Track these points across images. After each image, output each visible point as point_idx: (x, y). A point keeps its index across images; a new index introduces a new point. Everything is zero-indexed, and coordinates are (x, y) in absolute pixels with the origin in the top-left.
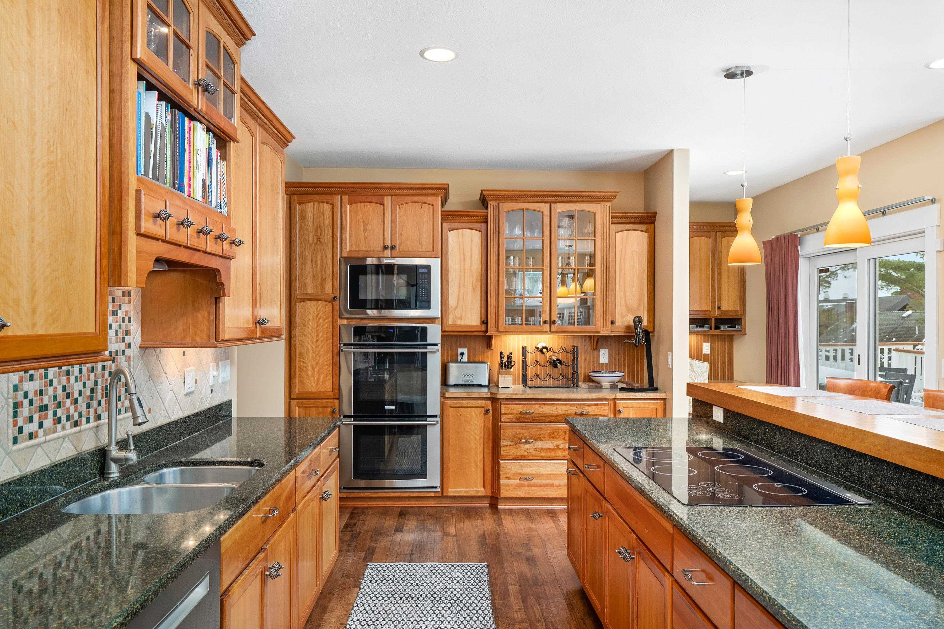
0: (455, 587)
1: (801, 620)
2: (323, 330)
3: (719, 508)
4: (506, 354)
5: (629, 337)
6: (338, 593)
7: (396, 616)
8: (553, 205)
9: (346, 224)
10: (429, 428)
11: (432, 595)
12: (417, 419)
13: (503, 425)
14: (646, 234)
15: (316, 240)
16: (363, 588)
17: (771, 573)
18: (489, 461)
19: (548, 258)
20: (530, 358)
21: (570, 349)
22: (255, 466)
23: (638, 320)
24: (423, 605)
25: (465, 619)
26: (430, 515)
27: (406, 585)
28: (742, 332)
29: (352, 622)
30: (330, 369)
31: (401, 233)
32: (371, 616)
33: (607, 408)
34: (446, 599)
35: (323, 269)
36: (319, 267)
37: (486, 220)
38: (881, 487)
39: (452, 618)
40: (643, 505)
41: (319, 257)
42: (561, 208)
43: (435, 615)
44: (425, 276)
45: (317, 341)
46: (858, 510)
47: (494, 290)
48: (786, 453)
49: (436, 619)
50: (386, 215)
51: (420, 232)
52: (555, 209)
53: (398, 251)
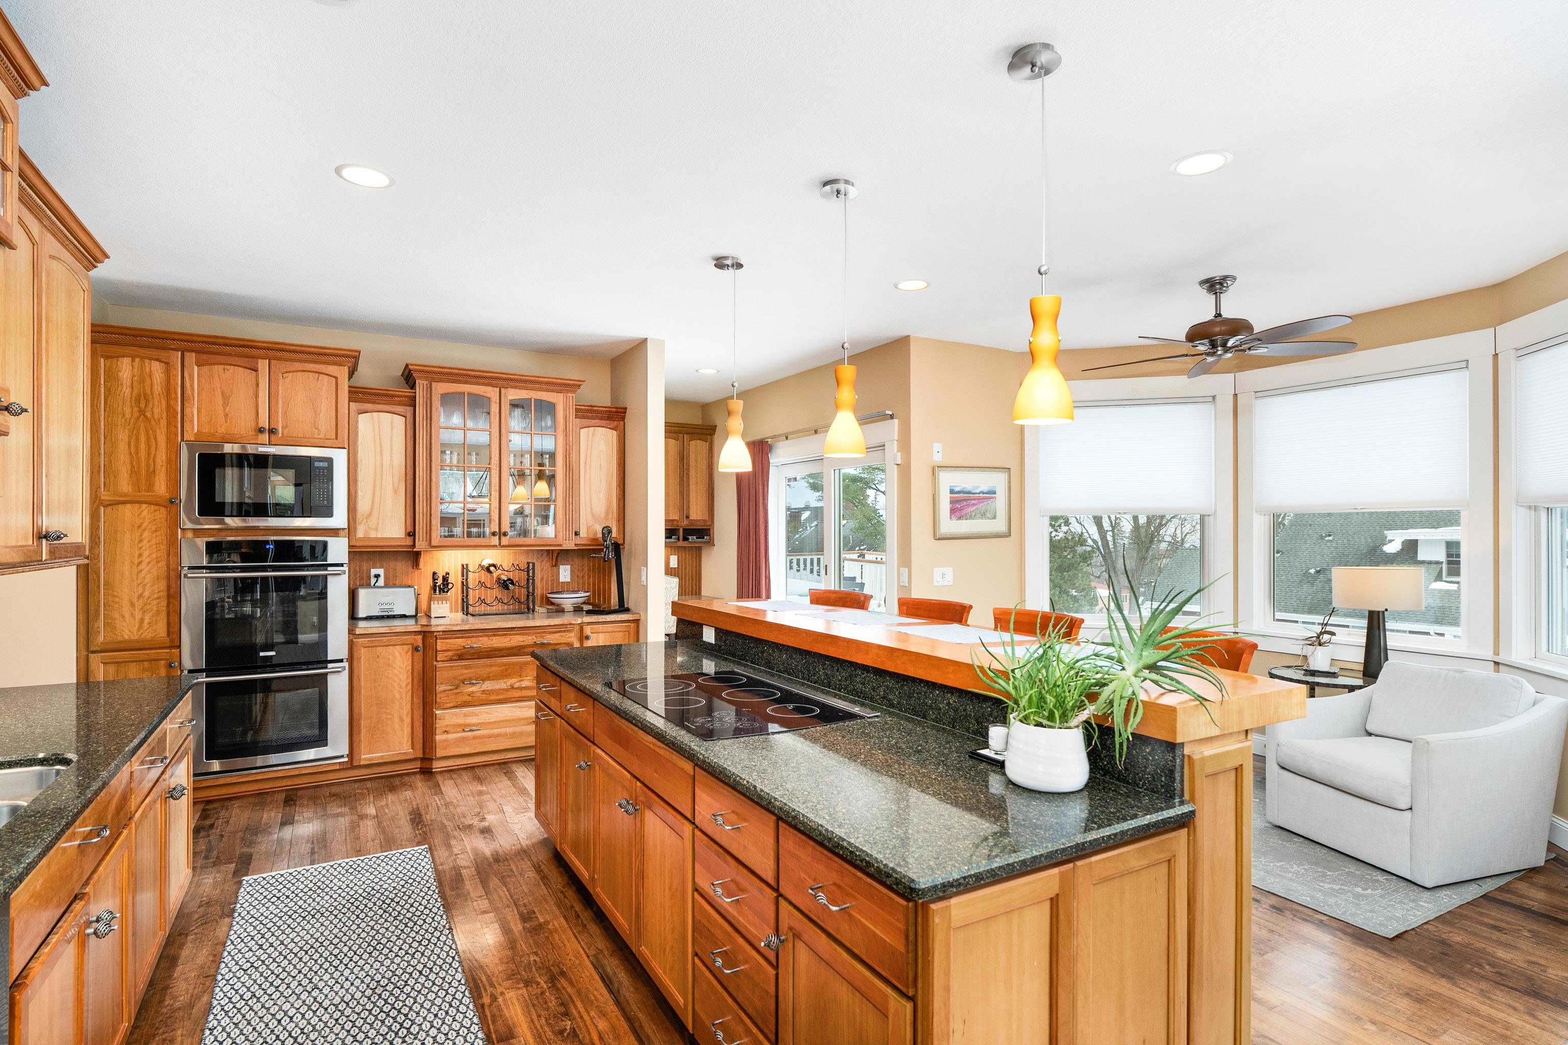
0: (385, 886)
1: (864, 849)
2: (150, 547)
3: (742, 740)
4: (440, 575)
5: (594, 551)
6: (196, 931)
7: (299, 944)
8: (503, 390)
9: (193, 395)
10: (330, 678)
11: (352, 904)
12: (304, 667)
13: (439, 665)
14: (614, 433)
16: (239, 915)
17: (818, 803)
18: (418, 713)
19: (498, 455)
20: (472, 579)
21: (523, 566)
22: (52, 765)
23: (607, 531)
24: (340, 920)
25: (406, 926)
26: (334, 795)
27: (310, 897)
28: (711, 543)
29: (227, 970)
30: (164, 603)
31: (286, 412)
32: (257, 953)
33: (572, 635)
34: (375, 904)
37: (412, 403)
38: (883, 698)
39: (387, 929)
40: (651, 746)
42: (513, 394)
43: (361, 930)
44: (324, 472)
45: (140, 563)
46: (870, 724)
47: (425, 493)
48: (786, 671)
49: (363, 935)
50: (260, 385)
51: (315, 412)
52: (506, 396)
53: (280, 435)
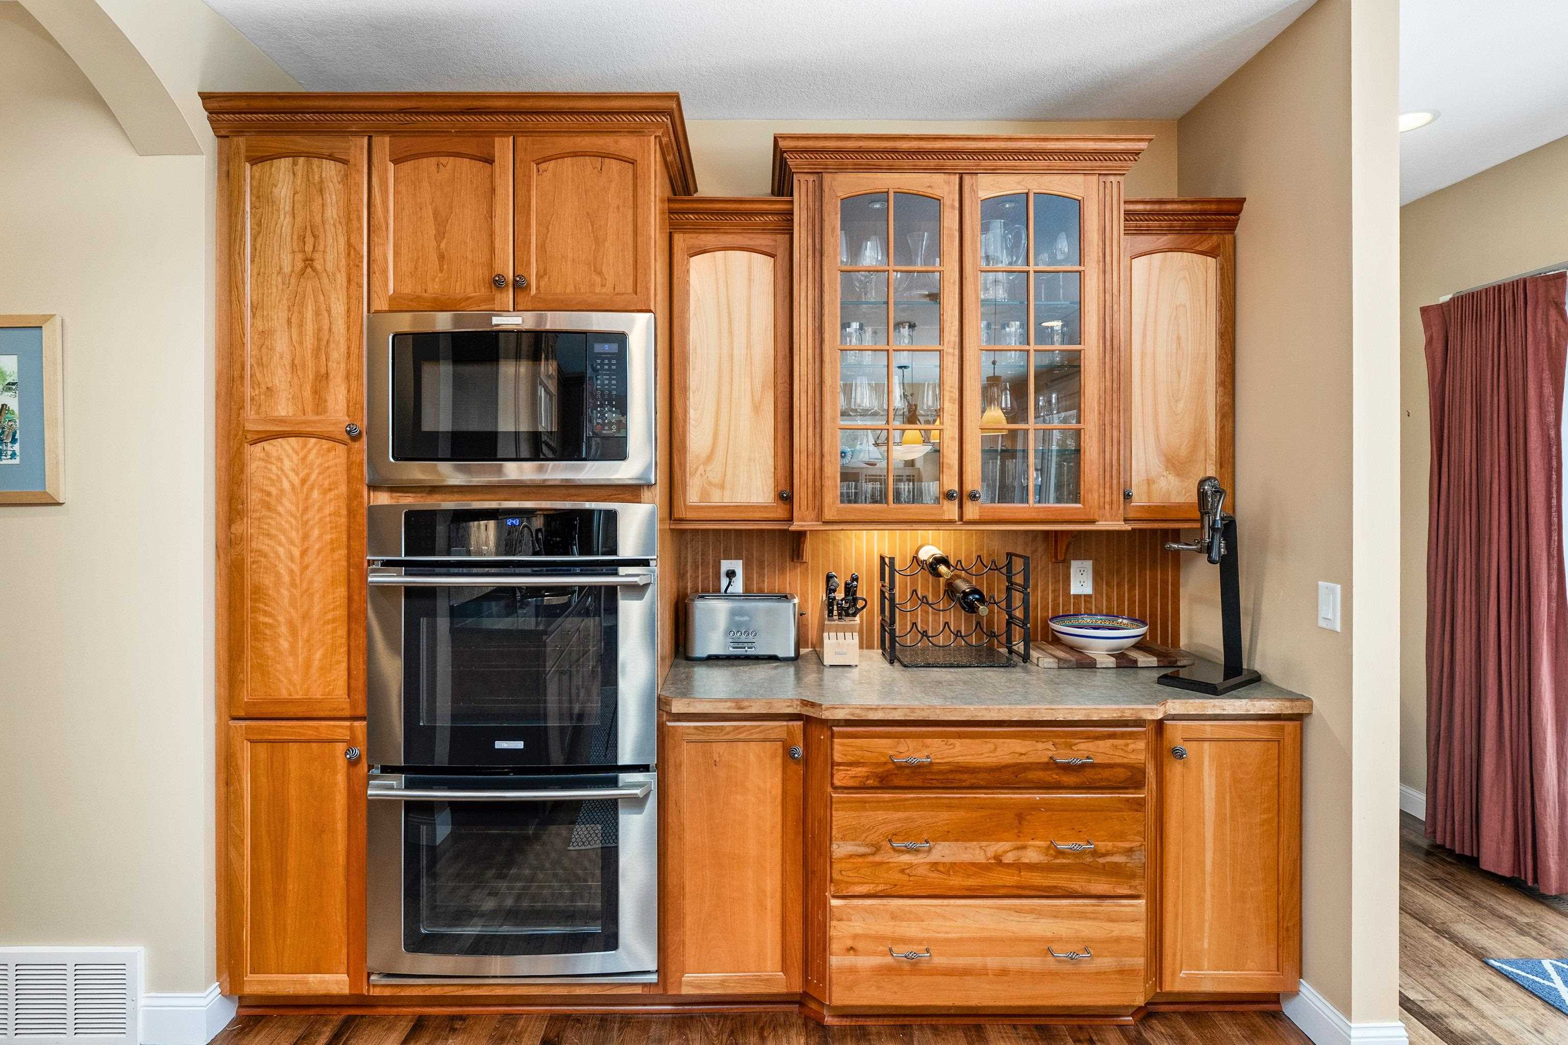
2: (321, 520)
4: (842, 580)
8: (967, 178)
9: (386, 219)
10: (623, 809)
13: (839, 794)
14: (1211, 261)
15: (300, 265)
19: (956, 324)
20: (902, 587)
21: (1001, 563)
23: (1211, 489)
30: (342, 632)
31: (544, 246)
33: (1141, 745)
35: (321, 348)
36: (309, 342)
37: (787, 219)
41: (309, 314)
42: (989, 186)
44: (610, 364)
45: (304, 553)
47: (810, 409)
50: (499, 191)
51: (596, 239)
52: (974, 191)
53: (533, 291)
